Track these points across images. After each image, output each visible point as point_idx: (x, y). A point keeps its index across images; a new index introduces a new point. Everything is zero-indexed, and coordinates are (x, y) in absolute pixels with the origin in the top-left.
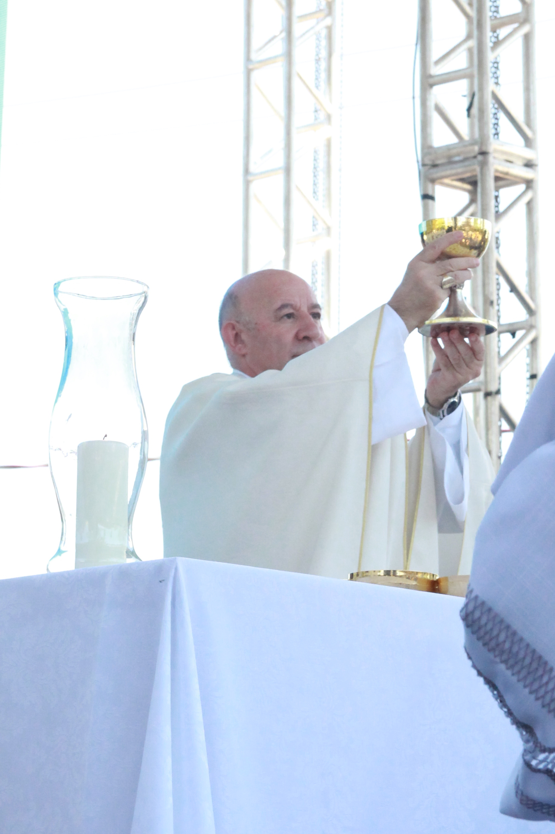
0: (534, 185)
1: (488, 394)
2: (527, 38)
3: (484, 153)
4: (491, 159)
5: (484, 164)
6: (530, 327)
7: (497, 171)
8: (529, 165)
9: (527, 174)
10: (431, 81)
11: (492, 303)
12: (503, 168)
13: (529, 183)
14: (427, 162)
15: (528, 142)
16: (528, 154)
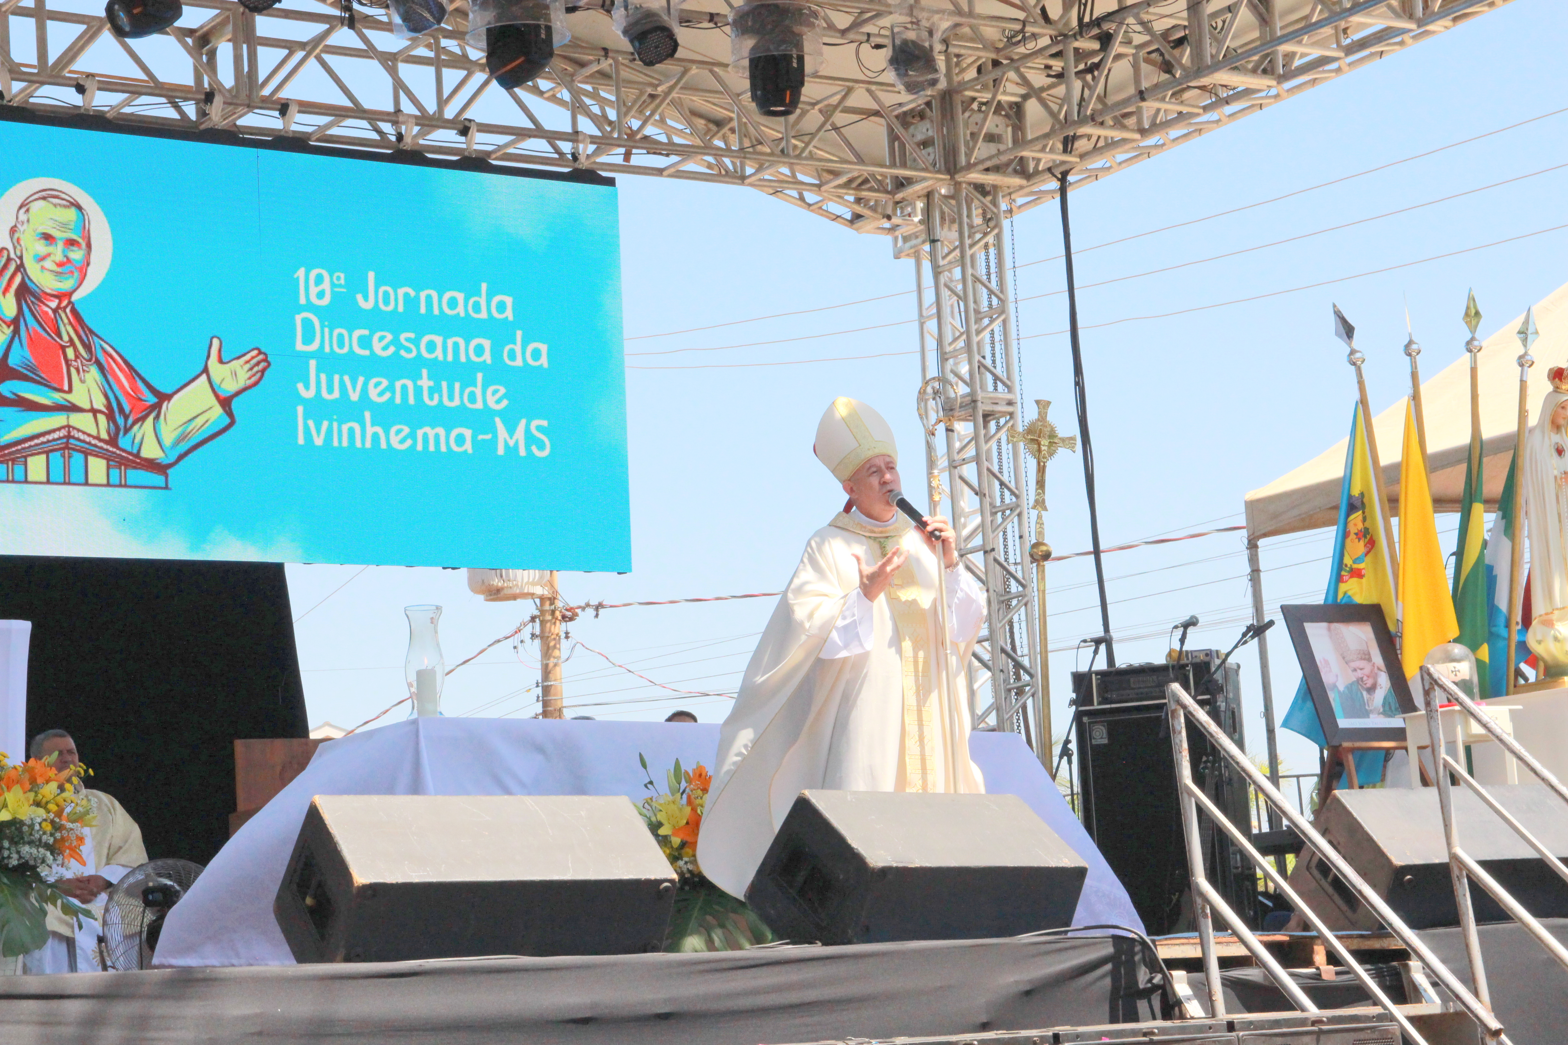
0: (1015, 415)
1: (985, 552)
2: (1004, 322)
3: (974, 401)
4: (979, 404)
5: (975, 408)
6: (1018, 506)
7: (984, 411)
8: (1010, 403)
9: (1010, 409)
10: (946, 356)
11: (985, 495)
12: (989, 408)
13: (1011, 415)
14: (946, 408)
15: (1010, 389)
16: (1009, 396)
